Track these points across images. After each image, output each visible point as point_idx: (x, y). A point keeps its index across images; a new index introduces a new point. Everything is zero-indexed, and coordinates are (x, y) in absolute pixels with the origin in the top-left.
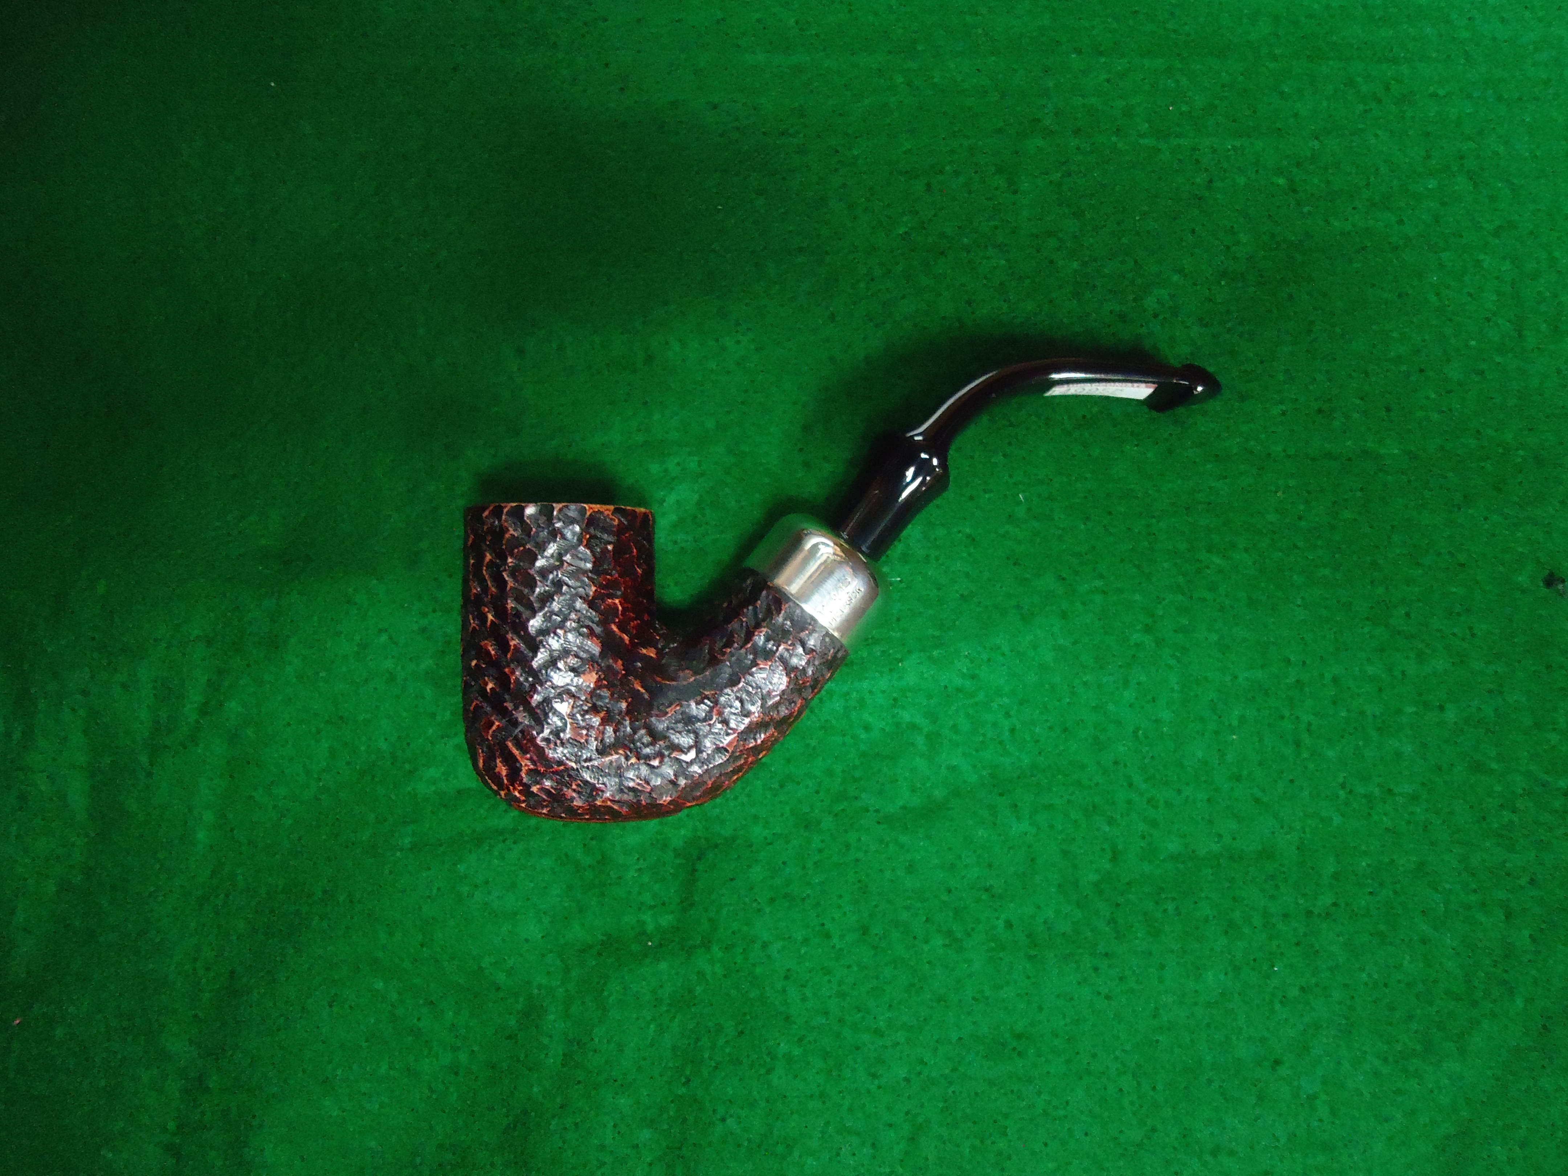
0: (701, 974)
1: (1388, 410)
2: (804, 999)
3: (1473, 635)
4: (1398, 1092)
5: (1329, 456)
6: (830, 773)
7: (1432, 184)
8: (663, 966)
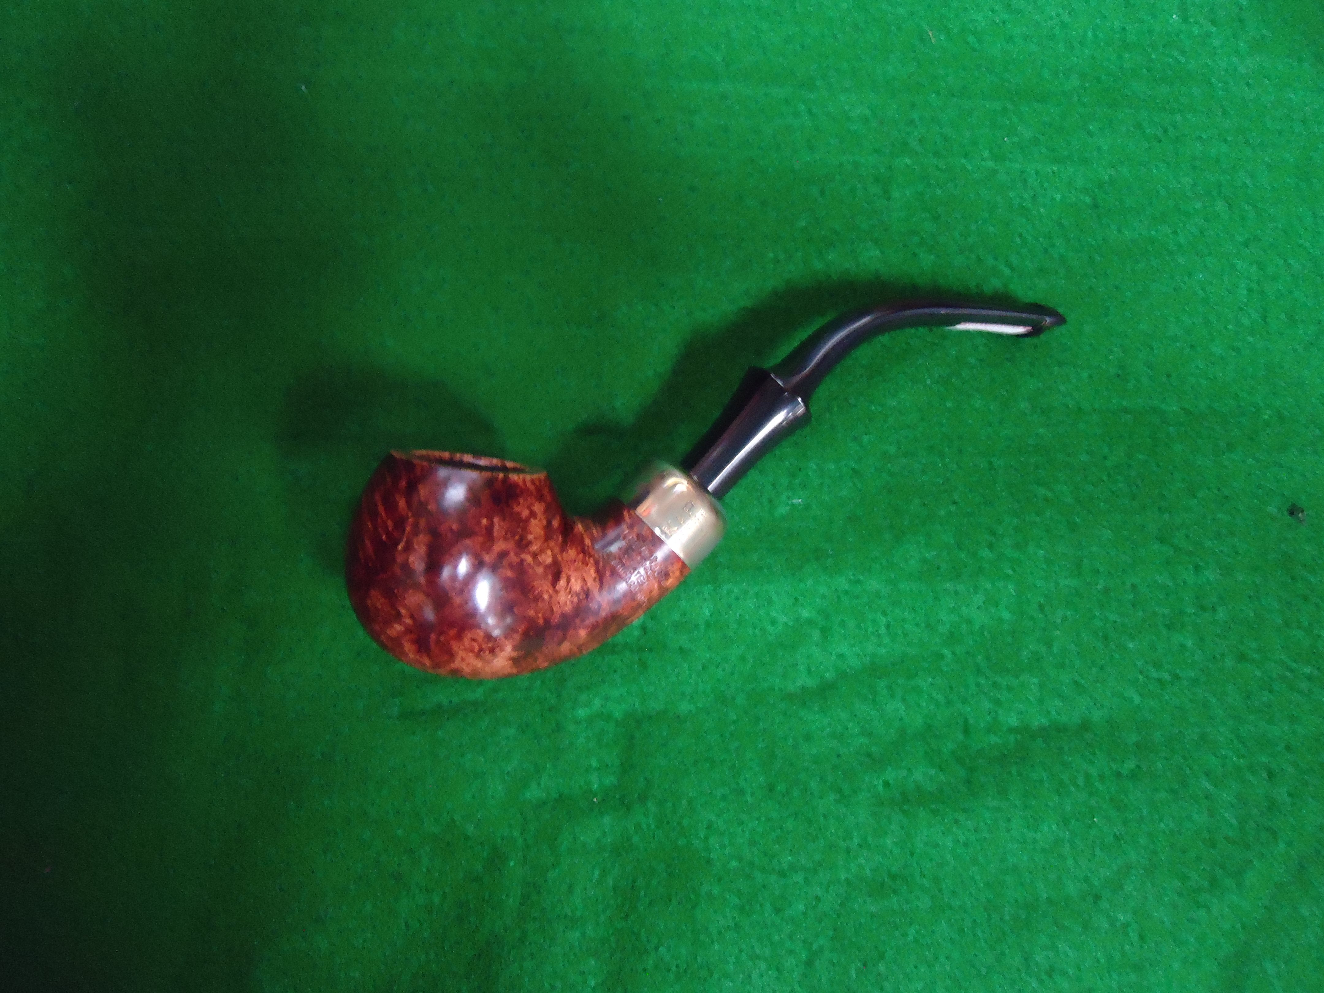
0: (638, 826)
1: (1169, 376)
2: (723, 846)
3: (1237, 553)
4: (1191, 920)
5: (1126, 411)
6: (743, 659)
7: (1198, 205)
8: (607, 820)
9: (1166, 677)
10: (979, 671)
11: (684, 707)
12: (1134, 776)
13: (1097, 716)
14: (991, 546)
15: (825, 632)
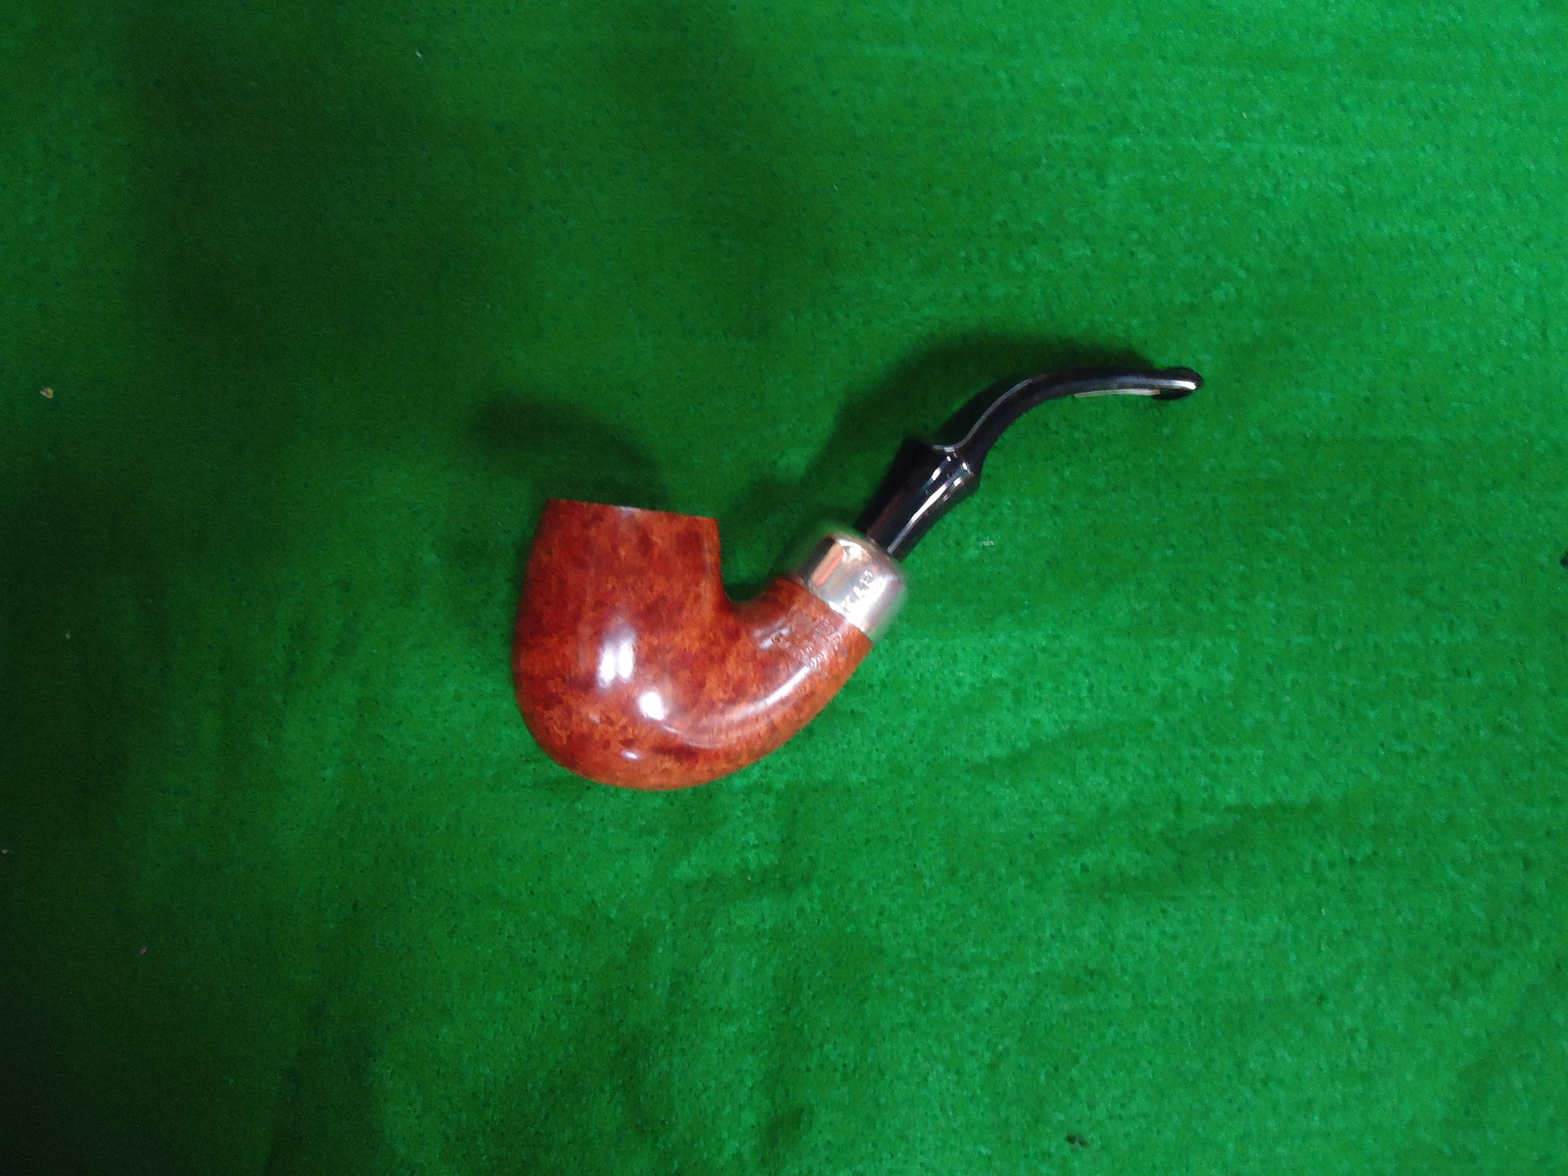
9: (1411, 750)
10: (1195, 743)
11: (854, 777)
12: (1370, 862)
13: (1330, 795)
14: (1212, 597)
15: (1018, 695)
